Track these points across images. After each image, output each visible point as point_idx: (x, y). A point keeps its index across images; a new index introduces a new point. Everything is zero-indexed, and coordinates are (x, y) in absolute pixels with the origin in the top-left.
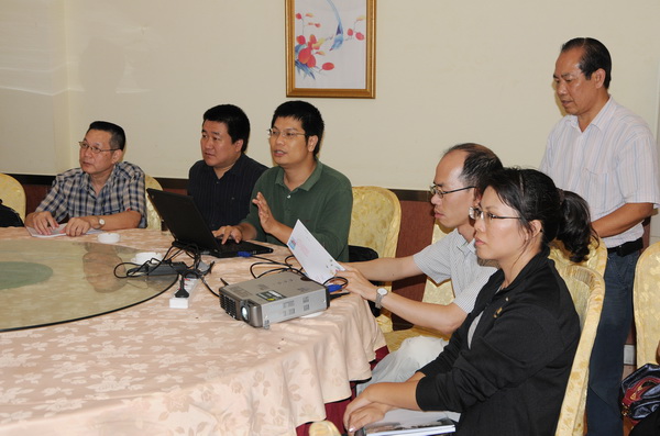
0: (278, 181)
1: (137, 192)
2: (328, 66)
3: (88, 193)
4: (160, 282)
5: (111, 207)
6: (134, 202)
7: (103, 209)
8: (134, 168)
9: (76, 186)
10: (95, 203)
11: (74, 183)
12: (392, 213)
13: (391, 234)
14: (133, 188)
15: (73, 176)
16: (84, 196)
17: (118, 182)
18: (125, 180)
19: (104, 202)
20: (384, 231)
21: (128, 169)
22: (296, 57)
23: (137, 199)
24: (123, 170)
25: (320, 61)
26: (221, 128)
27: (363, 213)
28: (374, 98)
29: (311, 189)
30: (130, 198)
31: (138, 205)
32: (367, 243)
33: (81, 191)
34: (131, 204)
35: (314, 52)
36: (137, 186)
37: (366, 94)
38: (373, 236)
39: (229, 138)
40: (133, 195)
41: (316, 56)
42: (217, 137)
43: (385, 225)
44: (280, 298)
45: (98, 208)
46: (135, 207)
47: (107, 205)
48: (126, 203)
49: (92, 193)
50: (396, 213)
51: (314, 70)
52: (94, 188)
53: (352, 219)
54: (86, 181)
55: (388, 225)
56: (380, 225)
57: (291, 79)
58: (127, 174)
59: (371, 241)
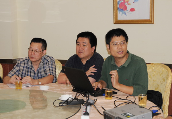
0: (113, 63)
1: (52, 68)
2: (132, 10)
3: (31, 69)
4: (73, 108)
5: (41, 75)
6: (51, 71)
7: (38, 76)
8: (50, 58)
9: (26, 65)
10: (34, 73)
11: (25, 64)
12: (168, 75)
13: (168, 85)
14: (50, 66)
15: (24, 61)
16: (29, 70)
17: (44, 64)
18: (47, 63)
19: (38, 73)
20: (164, 83)
21: (48, 58)
22: (118, 6)
23: (52, 70)
24: (46, 59)
25: (129, 8)
26: (86, 40)
27: (153, 76)
28: (153, 23)
29: (128, 66)
30: (50, 70)
31: (53, 73)
32: (156, 89)
33: (28, 68)
34: (50, 72)
35: (126, 4)
36: (52, 65)
37: (150, 22)
38: (159, 85)
39: (90, 45)
40: (51, 69)
41: (127, 6)
42: (85, 44)
43: (164, 80)
44: (132, 116)
45: (36, 75)
46: (52, 74)
47: (39, 74)
48: (48, 72)
49: (33, 69)
50: (170, 75)
51: (126, 12)
52: (34, 67)
53: (149, 78)
54: (30, 64)
55: (166, 81)
56: (162, 81)
57: (116, 16)
58: (47, 60)
59: (158, 88)
